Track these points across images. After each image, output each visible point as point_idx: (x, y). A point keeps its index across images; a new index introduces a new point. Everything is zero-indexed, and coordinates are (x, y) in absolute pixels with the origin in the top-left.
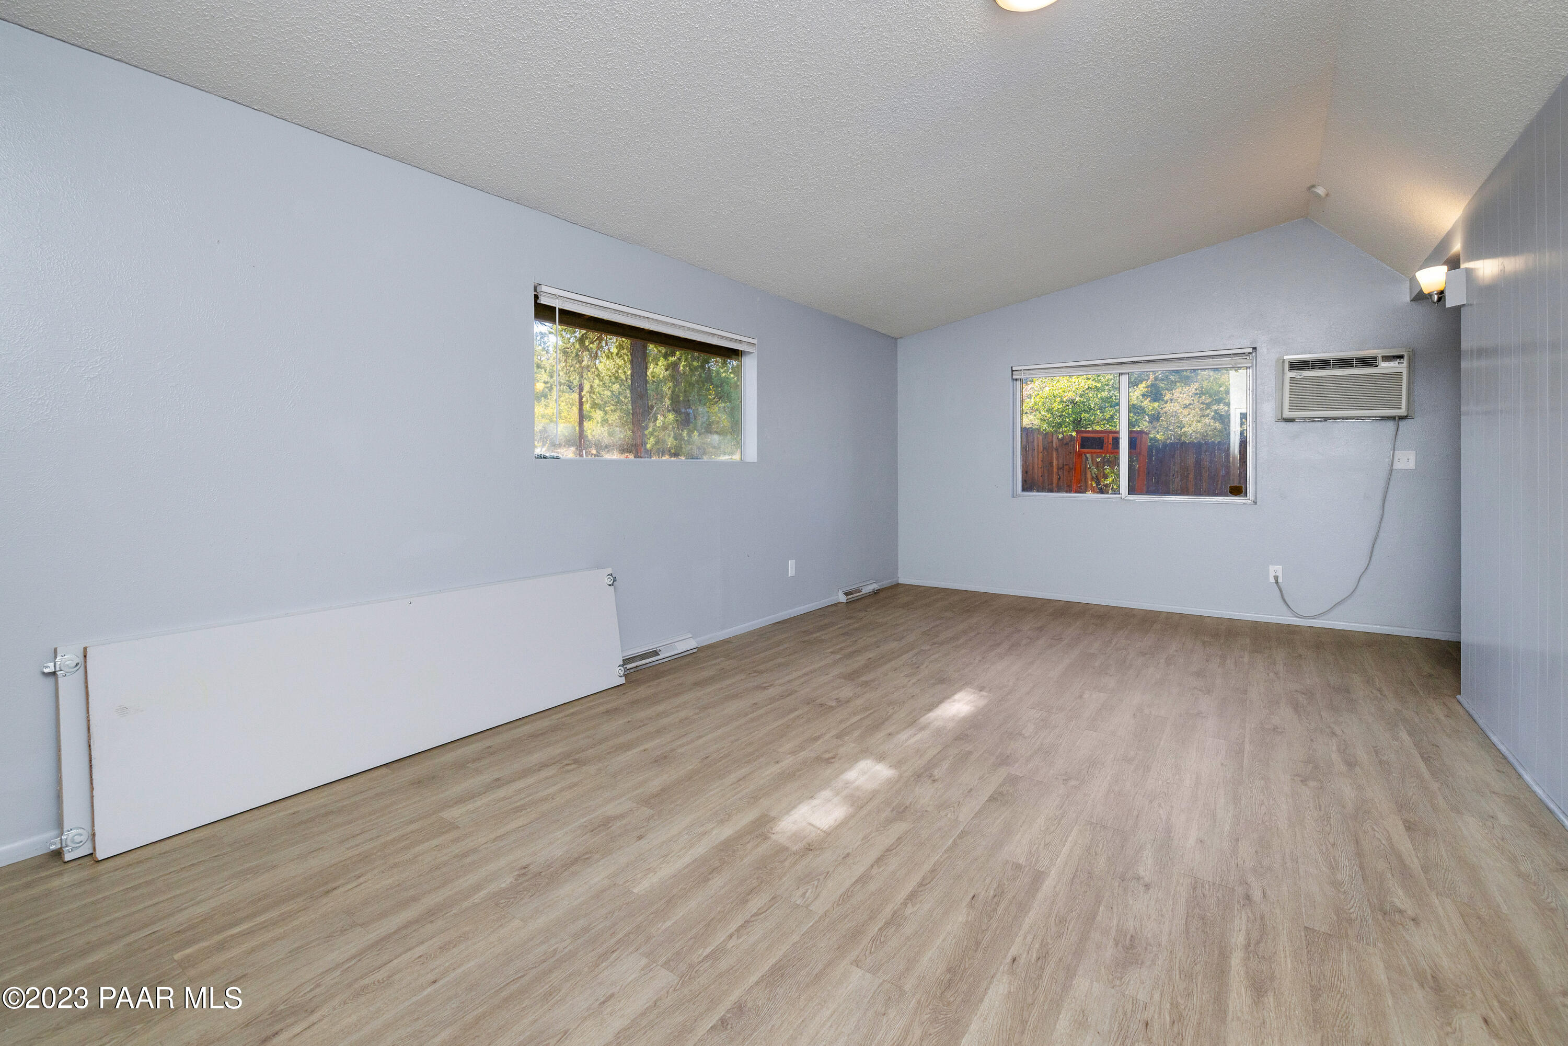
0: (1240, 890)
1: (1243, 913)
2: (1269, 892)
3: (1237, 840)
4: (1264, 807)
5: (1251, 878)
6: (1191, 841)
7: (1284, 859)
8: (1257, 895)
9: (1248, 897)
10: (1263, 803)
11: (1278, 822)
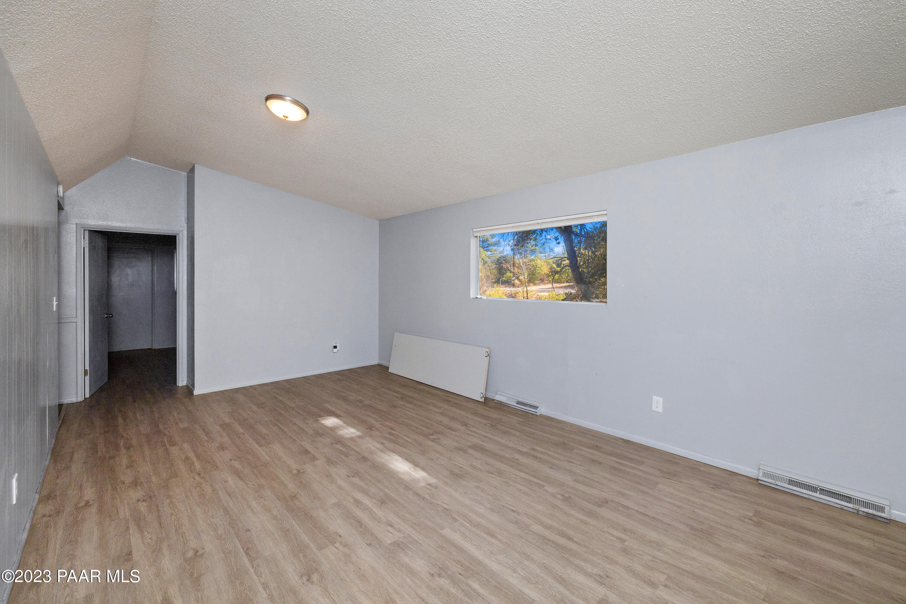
0: (202, 475)
1: (198, 470)
2: (193, 480)
3: (213, 491)
4: (211, 515)
5: (201, 480)
6: (229, 479)
7: (192, 494)
8: (197, 477)
9: (199, 474)
10: (212, 518)
11: (200, 510)
